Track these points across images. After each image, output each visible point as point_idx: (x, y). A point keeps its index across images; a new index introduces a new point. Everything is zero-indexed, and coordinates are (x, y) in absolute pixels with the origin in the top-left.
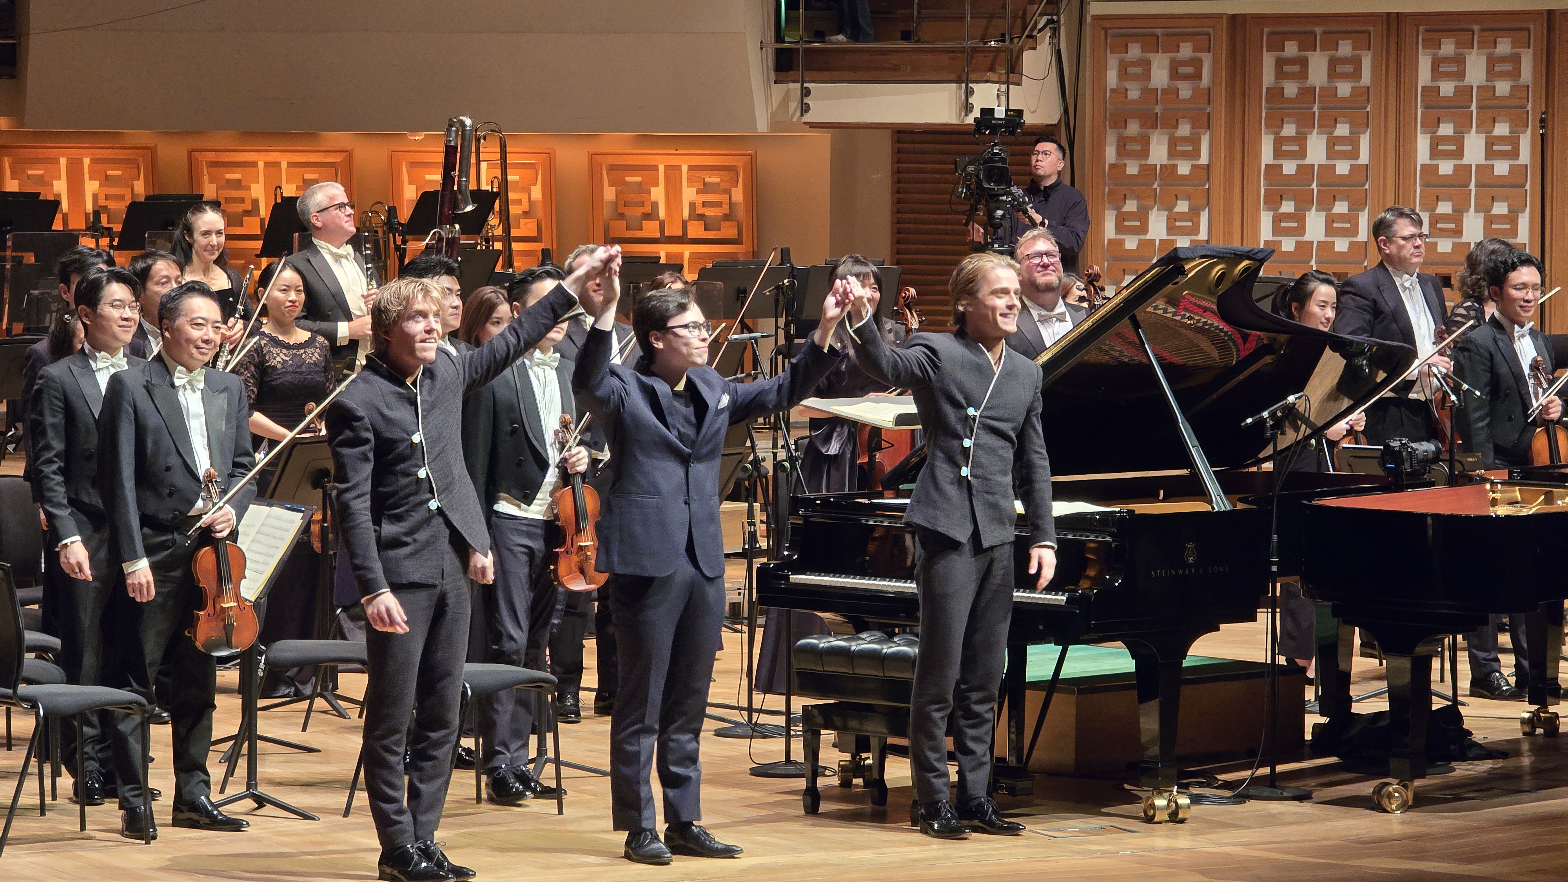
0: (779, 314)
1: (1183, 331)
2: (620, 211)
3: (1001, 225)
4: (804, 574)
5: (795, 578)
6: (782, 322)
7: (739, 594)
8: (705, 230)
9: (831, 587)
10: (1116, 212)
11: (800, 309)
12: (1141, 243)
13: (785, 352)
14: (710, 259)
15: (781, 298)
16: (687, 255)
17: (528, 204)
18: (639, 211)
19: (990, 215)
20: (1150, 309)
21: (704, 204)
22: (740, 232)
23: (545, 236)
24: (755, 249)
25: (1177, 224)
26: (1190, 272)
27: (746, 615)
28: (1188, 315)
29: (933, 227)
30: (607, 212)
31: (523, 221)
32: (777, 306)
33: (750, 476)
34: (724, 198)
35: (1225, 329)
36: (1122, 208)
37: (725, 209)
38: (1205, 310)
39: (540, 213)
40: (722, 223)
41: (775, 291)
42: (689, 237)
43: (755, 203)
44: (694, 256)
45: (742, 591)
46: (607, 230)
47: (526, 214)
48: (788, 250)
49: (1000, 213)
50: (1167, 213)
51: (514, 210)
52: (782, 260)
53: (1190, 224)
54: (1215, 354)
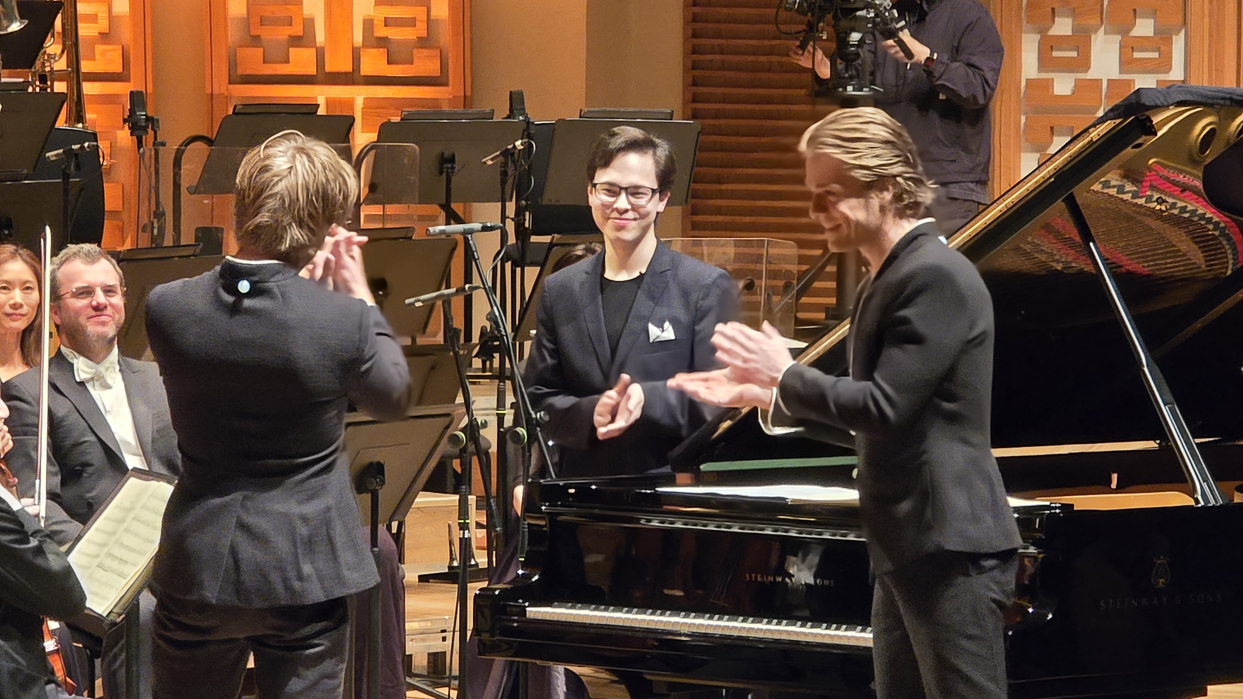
0: (507, 196)
1: (1149, 221)
2: (253, 33)
3: (858, 55)
4: (549, 604)
5: (535, 612)
6: (511, 208)
7: (444, 639)
8: (389, 63)
9: (591, 626)
10: (1038, 37)
11: (540, 190)
12: (1079, 86)
13: (516, 256)
14: (396, 108)
15: (511, 171)
16: (359, 103)
17: (106, 22)
18: (284, 33)
19: (842, 41)
20: (1097, 187)
21: (387, 22)
22: (444, 67)
23: (136, 70)
24: (468, 93)
25: (1137, 55)
26: (1160, 129)
27: (456, 672)
28: (1156, 196)
29: (751, 58)
30: (233, 34)
31: (99, 48)
32: (503, 182)
33: (464, 450)
34: (419, 13)
35: (1216, 219)
36: (1048, 29)
37: (421, 30)
38: (1184, 188)
39: (126, 34)
40: (415, 52)
41: (501, 158)
42: (362, 73)
43: (467, 19)
44: (371, 104)
45: (449, 635)
46: (233, 64)
47: (105, 37)
48: (521, 94)
49: (855, 37)
50: (1119, 38)
51: (85, 30)
52: (511, 110)
53: (1155, 55)
54: (1198, 257)
